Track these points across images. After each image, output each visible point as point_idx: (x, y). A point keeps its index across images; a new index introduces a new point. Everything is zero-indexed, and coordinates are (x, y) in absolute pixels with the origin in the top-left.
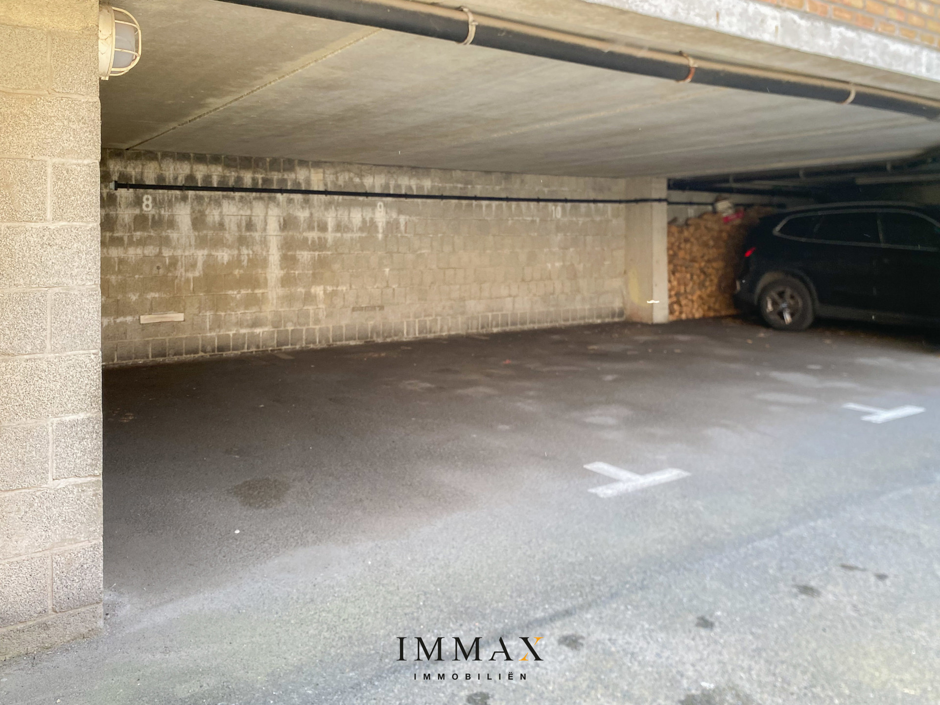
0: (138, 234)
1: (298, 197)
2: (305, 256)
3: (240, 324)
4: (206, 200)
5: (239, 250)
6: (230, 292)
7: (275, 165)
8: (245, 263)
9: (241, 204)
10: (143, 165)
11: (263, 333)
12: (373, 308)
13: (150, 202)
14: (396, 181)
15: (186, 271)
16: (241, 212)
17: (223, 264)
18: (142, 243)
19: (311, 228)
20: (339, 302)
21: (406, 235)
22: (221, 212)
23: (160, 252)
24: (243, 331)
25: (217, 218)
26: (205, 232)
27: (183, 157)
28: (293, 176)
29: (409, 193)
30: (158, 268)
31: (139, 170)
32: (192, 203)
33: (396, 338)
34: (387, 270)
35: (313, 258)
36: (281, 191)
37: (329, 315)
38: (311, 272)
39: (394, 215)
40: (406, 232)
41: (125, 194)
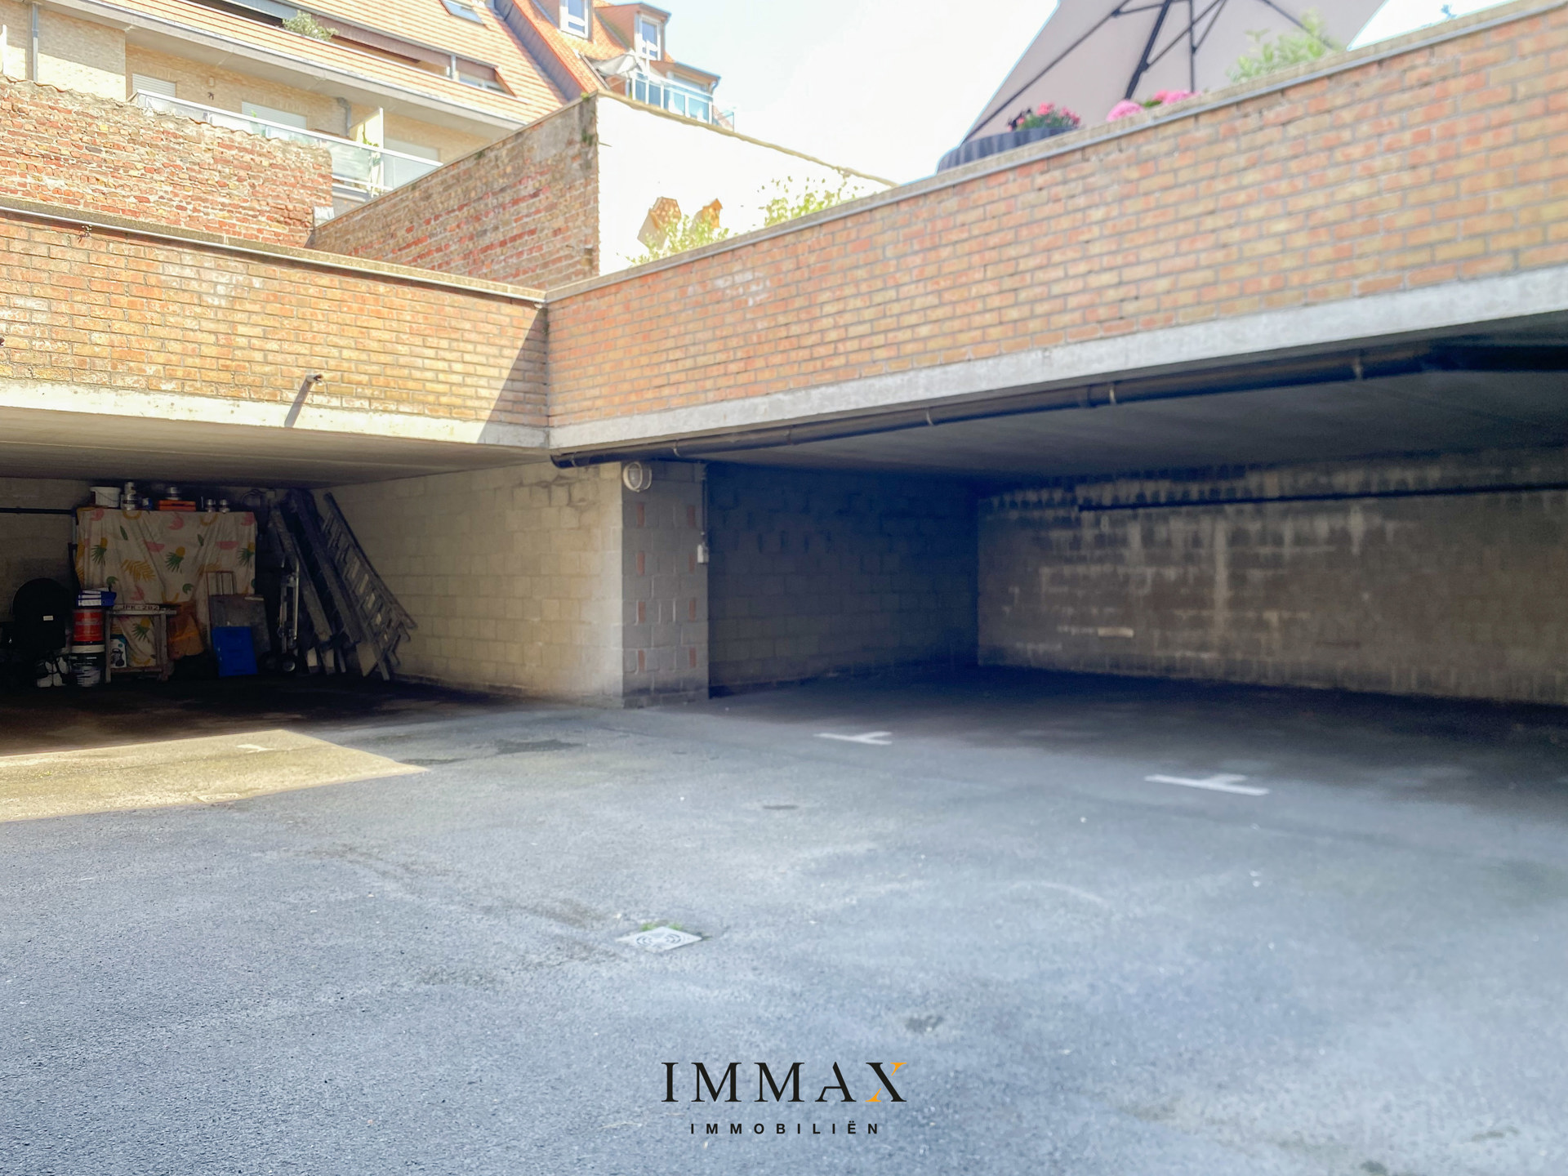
0: (1098, 553)
1: (1248, 507)
2: (1256, 575)
3: (1186, 646)
4: (1155, 517)
5: (1186, 568)
6: (1177, 612)
7: (1223, 473)
8: (1191, 582)
9: (1187, 519)
10: (1101, 488)
11: (1209, 658)
12: (1346, 644)
13: (1107, 522)
14: (1382, 475)
15: (1137, 588)
16: (1188, 528)
17: (1169, 582)
18: (1101, 560)
19: (1263, 541)
20: (1297, 632)
21: (1396, 548)
22: (1168, 529)
23: (1115, 570)
24: (1189, 654)
25: (1165, 535)
26: (1153, 549)
28: (1242, 483)
29: (1402, 489)
30: (1114, 585)
31: (1098, 493)
32: (1142, 520)
33: (1379, 688)
35: (1266, 577)
37: (1286, 647)
38: (1263, 593)
39: (1377, 520)
40: (1396, 544)
41: (1087, 516)
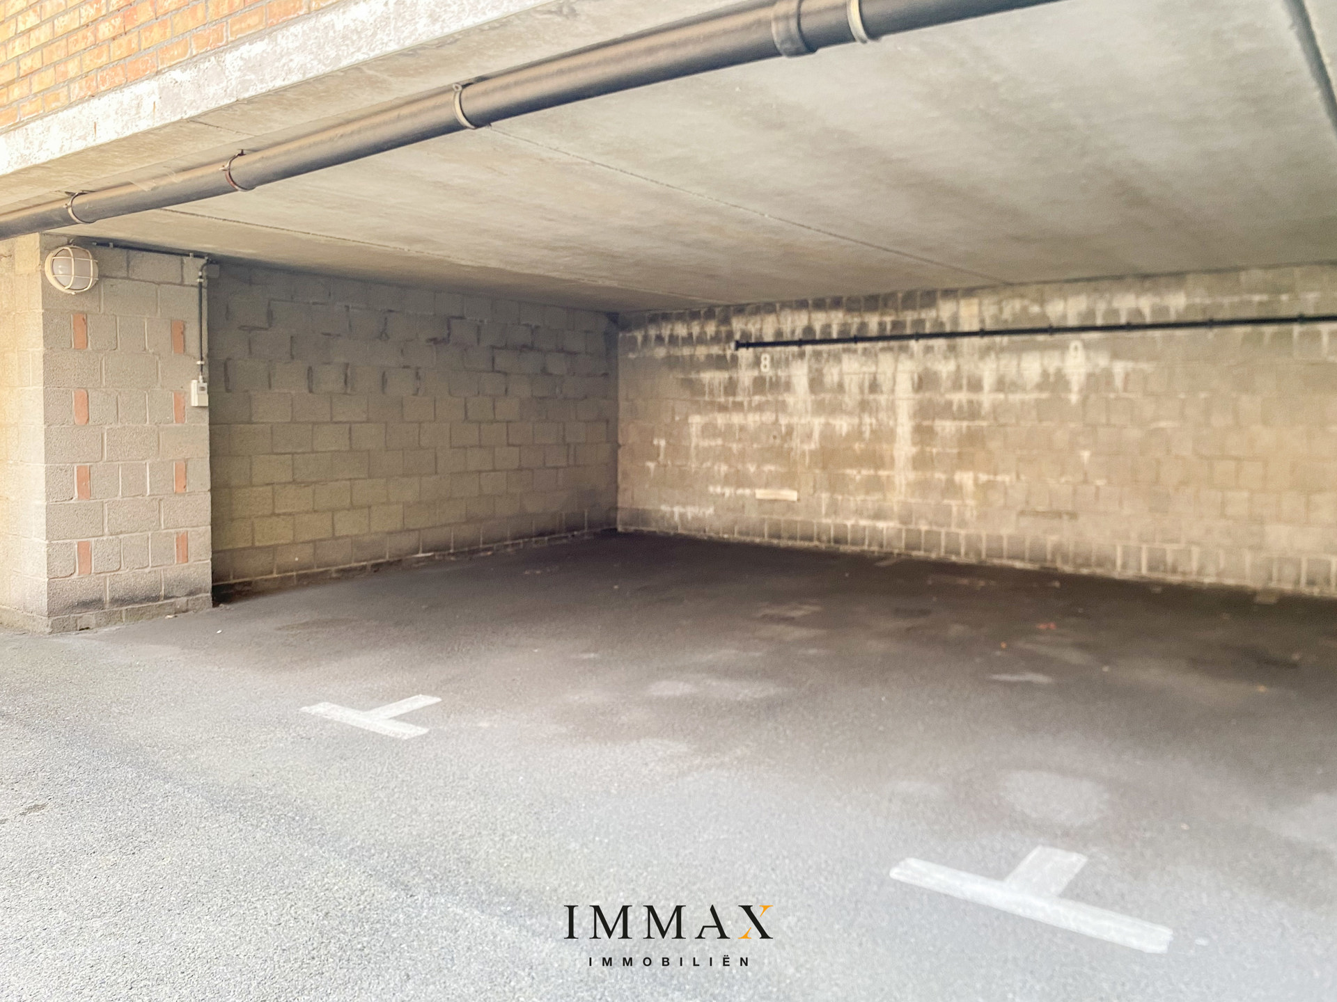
0: (757, 398)
1: (940, 343)
2: (946, 427)
3: (859, 513)
4: (825, 355)
5: (860, 418)
6: (849, 471)
7: (909, 301)
8: (867, 435)
9: (864, 358)
10: (762, 320)
11: (888, 529)
12: (1058, 515)
13: (768, 363)
14: (1110, 302)
15: (802, 442)
16: (865, 369)
17: (841, 435)
18: (760, 408)
19: (957, 386)
20: (997, 498)
21: (1126, 395)
22: (841, 370)
23: (777, 420)
24: (863, 522)
25: (836, 378)
26: (822, 395)
27: (801, 305)
28: (932, 314)
29: (1136, 321)
30: (775, 437)
31: (758, 326)
32: (809, 360)
33: (1099, 571)
34: (1086, 455)
35: (959, 430)
36: (918, 336)
37: (983, 516)
38: (955, 451)
39: (1102, 361)
40: (1125, 390)
41: (745, 354)
